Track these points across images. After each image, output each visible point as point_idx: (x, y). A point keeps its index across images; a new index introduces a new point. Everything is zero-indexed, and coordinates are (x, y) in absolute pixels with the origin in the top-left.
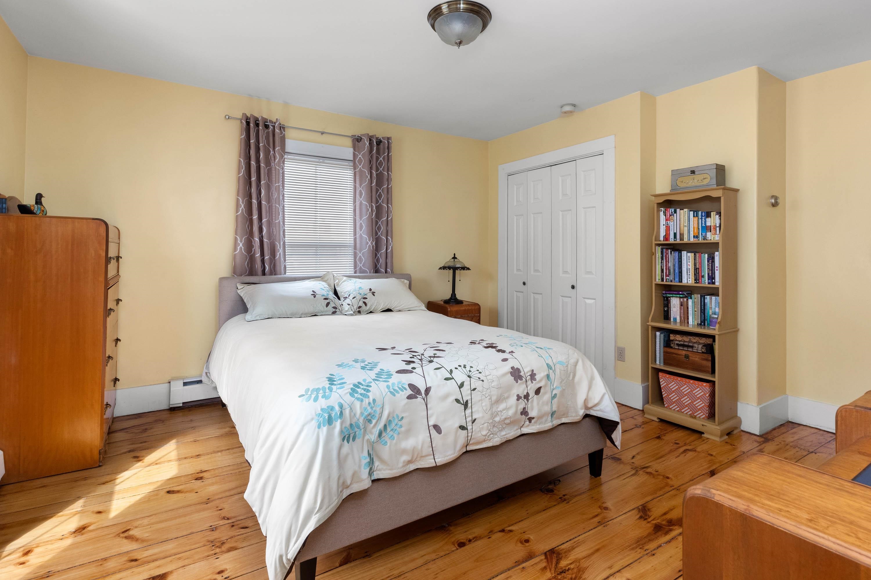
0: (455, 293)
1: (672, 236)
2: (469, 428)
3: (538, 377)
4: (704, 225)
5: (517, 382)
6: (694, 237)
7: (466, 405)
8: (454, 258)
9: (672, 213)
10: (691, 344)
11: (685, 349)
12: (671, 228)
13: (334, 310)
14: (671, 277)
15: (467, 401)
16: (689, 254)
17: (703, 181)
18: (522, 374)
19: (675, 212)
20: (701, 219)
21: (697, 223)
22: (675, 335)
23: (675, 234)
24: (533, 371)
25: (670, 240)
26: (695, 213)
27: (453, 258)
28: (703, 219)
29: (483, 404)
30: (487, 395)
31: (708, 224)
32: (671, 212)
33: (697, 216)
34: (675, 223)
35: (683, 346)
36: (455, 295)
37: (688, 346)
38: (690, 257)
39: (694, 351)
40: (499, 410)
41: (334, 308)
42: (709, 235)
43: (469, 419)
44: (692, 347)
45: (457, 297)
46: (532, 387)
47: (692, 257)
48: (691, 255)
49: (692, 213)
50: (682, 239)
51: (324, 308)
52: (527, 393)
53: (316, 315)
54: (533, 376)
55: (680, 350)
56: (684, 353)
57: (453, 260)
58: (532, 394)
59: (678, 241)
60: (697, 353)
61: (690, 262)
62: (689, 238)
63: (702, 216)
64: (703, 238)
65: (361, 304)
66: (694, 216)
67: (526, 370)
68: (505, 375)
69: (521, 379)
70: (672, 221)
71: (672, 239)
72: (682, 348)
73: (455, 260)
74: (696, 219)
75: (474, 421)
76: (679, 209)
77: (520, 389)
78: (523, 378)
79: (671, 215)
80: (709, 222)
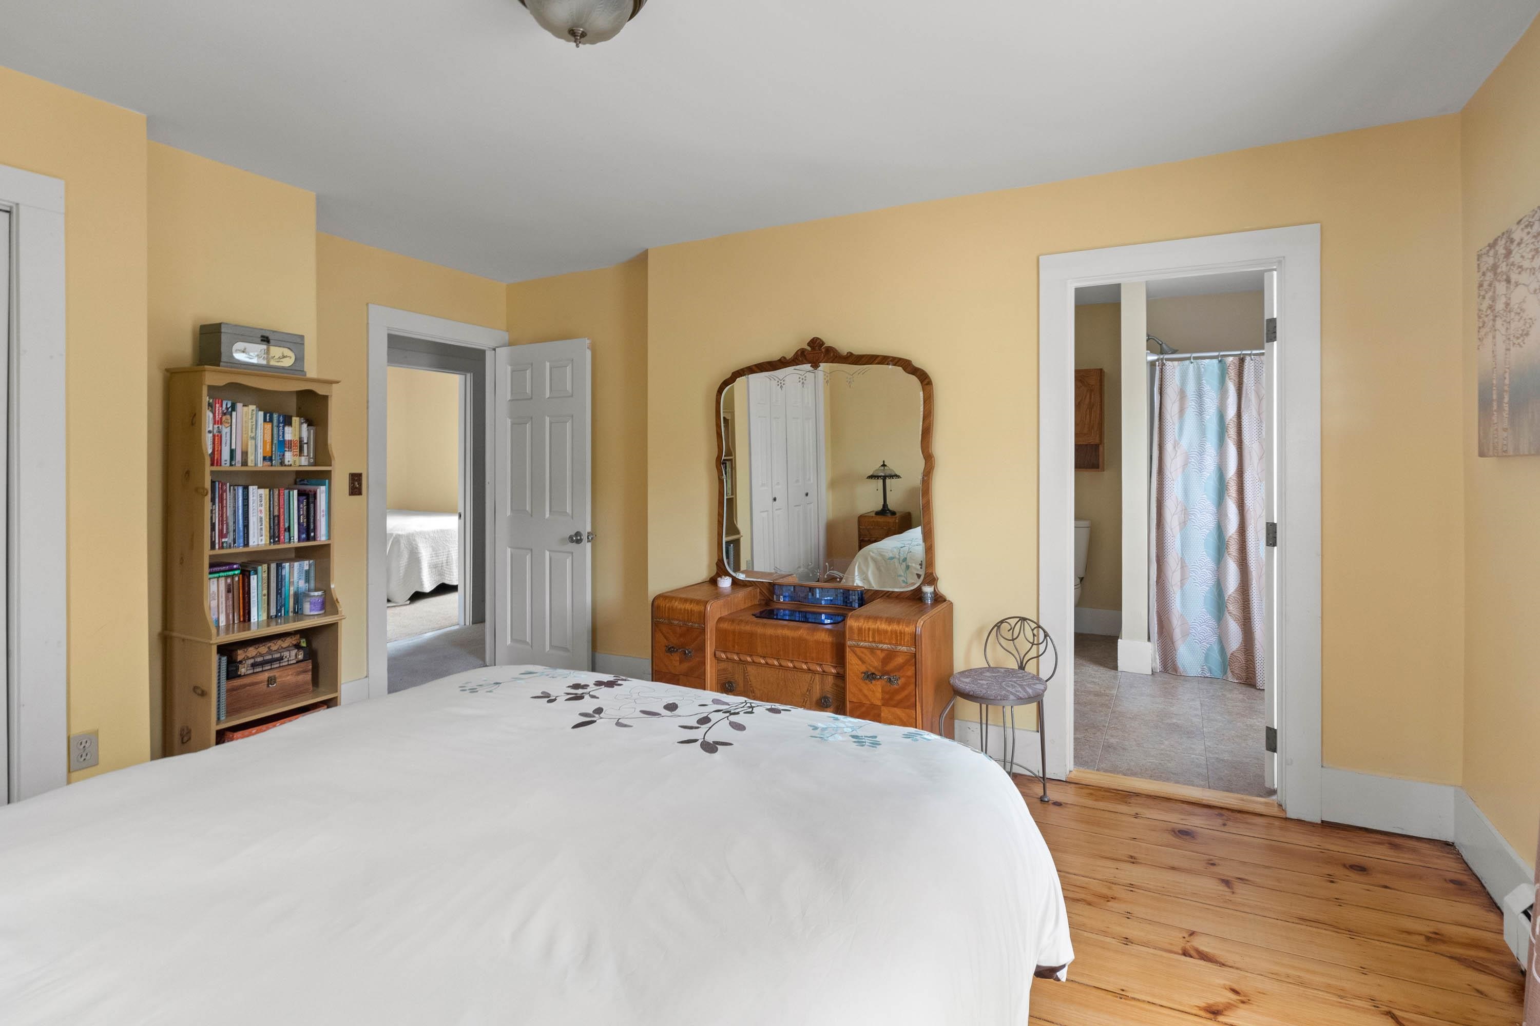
1: (226, 455)
4: (281, 439)
6: (264, 458)
9: (227, 409)
10: (277, 656)
11: (266, 668)
12: (225, 439)
14: (228, 540)
16: (262, 491)
17: (281, 360)
19: (233, 408)
20: (278, 427)
21: (270, 434)
22: (246, 650)
23: (232, 452)
25: (223, 463)
26: (268, 415)
28: (281, 428)
31: (288, 437)
32: (224, 406)
33: (271, 421)
34: (234, 431)
35: (262, 664)
37: (271, 661)
38: (263, 495)
39: (284, 664)
42: (289, 457)
44: (281, 659)
47: (266, 495)
48: (264, 492)
49: (261, 414)
50: (245, 463)
55: (260, 674)
56: (266, 675)
59: (238, 467)
60: (290, 667)
61: (263, 505)
62: (256, 461)
63: (279, 422)
64: (280, 461)
66: (265, 420)
70: (227, 425)
71: (226, 461)
72: (261, 669)
74: (269, 426)
76: (241, 404)
79: (225, 414)
80: (290, 434)
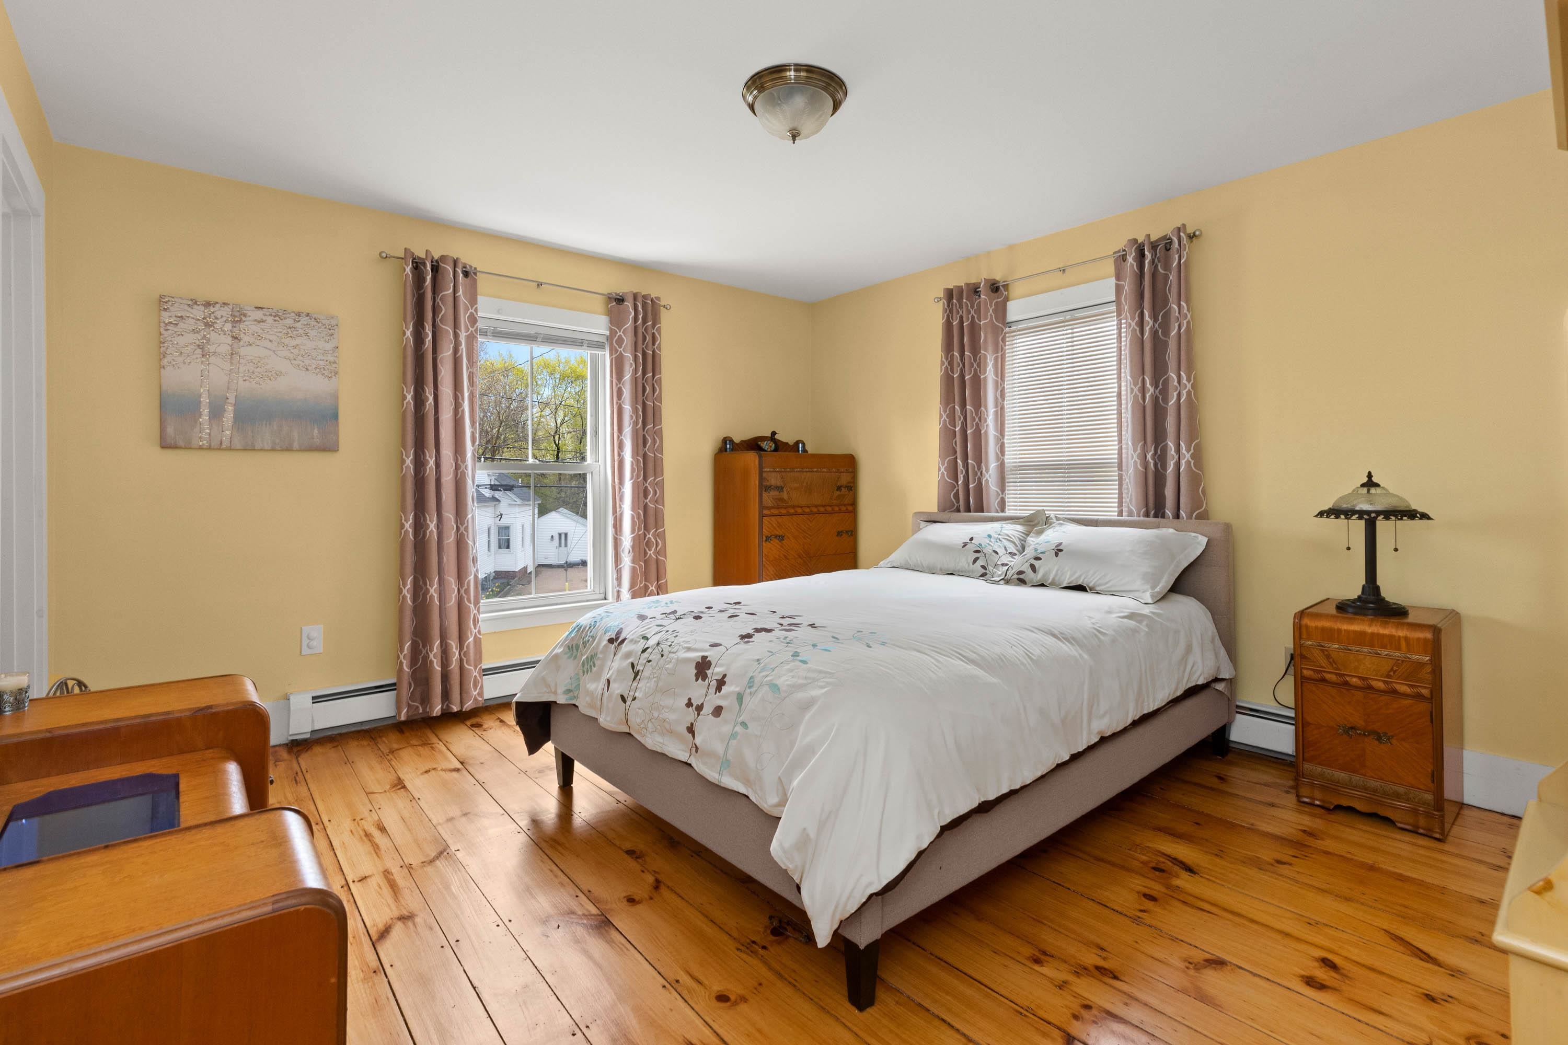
0: (1378, 583)
2: (628, 703)
3: (725, 689)
5: (697, 680)
7: (637, 674)
8: (1370, 483)
13: (984, 571)
15: (639, 671)
18: (709, 672)
24: (725, 676)
27: (1363, 485)
29: (648, 685)
30: (656, 676)
36: (1377, 590)
40: (662, 703)
41: (983, 567)
43: (632, 693)
45: (1384, 593)
46: (713, 700)
51: (969, 565)
52: (702, 704)
53: (952, 574)
54: (721, 683)
57: (1365, 490)
58: (708, 709)
65: (1026, 568)
67: (718, 670)
68: (687, 661)
69: (704, 680)
73: (1373, 491)
75: (634, 699)
77: (698, 691)
78: (707, 679)
